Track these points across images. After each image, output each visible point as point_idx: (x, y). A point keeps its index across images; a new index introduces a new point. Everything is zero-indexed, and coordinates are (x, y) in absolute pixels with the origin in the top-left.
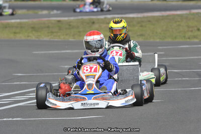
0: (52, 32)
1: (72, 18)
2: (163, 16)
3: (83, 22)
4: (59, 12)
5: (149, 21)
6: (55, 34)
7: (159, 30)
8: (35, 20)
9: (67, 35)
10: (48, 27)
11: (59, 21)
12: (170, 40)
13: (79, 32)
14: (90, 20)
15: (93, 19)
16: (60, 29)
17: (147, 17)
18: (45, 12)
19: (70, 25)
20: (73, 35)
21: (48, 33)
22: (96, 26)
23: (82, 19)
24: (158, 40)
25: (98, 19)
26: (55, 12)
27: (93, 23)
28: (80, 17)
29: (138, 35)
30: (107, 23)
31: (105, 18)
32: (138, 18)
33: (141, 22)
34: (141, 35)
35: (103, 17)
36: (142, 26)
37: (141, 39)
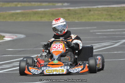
1: (77, 8)
3: (83, 10)
4: (68, 4)
8: (54, 9)
9: (74, 18)
11: (69, 10)
13: (81, 16)
14: (88, 9)
16: (69, 14)
17: (123, 7)
18: (60, 4)
19: (75, 12)
20: (78, 19)
22: (92, 13)
25: (93, 8)
26: (66, 4)
27: (90, 11)
28: (82, 7)
29: (118, 18)
30: (99, 11)
31: (97, 8)
32: (117, 7)
33: (119, 10)
34: (120, 18)
35: (95, 7)
36: (120, 12)
37: (120, 21)
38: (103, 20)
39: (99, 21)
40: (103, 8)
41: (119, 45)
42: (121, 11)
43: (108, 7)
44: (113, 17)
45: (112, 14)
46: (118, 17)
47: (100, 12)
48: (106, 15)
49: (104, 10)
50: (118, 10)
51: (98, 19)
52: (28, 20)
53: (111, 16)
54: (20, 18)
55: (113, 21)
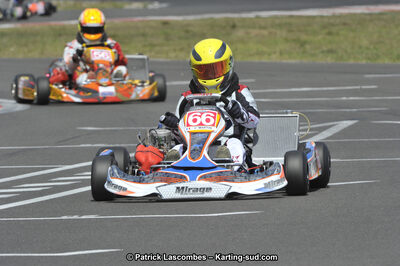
0: (152, 46)
1: (191, 18)
2: (370, 14)
3: (213, 24)
4: (164, 5)
5: (345, 24)
6: (157, 48)
7: (365, 42)
8: (118, 22)
9: (182, 50)
10: (144, 35)
11: (165, 23)
12: (387, 61)
14: (227, 20)
15: (233, 19)
16: (168, 38)
17: (340, 16)
18: (136, 6)
19: (187, 31)
21: (145, 46)
22: (240, 33)
23: (212, 18)
24: (364, 62)
25: (244, 20)
26: (156, 5)
27: (234, 27)
28: (207, 16)
29: (323, 52)
30: (261, 28)
31: (257, 17)
32: (322, 17)
33: (328, 26)
34: (330, 51)
35: (252, 15)
36: (330, 34)
37: (330, 60)
38: (275, 58)
39: (265, 59)
40: (276, 17)
41: (328, 138)
42: (334, 30)
43: (291, 16)
44: (308, 47)
45: (304, 37)
46: (325, 48)
47: (265, 32)
48: (287, 40)
49: (280, 26)
50: (324, 27)
51: (260, 53)
52: (35, 54)
53: (303, 44)
54: (12, 49)
55: (306, 60)
